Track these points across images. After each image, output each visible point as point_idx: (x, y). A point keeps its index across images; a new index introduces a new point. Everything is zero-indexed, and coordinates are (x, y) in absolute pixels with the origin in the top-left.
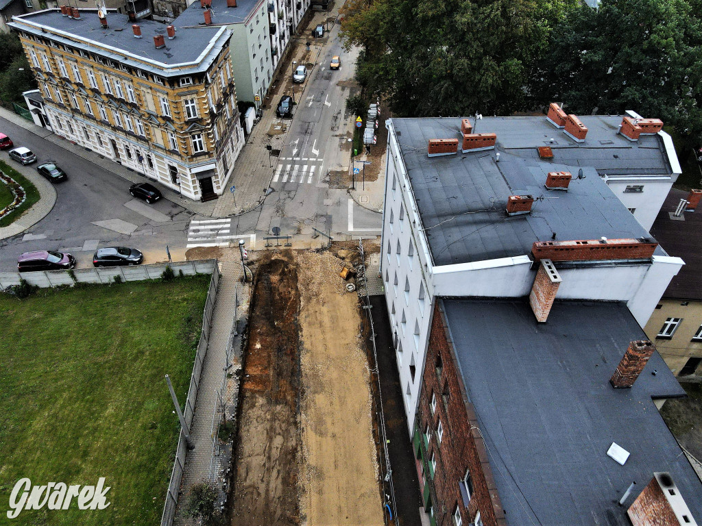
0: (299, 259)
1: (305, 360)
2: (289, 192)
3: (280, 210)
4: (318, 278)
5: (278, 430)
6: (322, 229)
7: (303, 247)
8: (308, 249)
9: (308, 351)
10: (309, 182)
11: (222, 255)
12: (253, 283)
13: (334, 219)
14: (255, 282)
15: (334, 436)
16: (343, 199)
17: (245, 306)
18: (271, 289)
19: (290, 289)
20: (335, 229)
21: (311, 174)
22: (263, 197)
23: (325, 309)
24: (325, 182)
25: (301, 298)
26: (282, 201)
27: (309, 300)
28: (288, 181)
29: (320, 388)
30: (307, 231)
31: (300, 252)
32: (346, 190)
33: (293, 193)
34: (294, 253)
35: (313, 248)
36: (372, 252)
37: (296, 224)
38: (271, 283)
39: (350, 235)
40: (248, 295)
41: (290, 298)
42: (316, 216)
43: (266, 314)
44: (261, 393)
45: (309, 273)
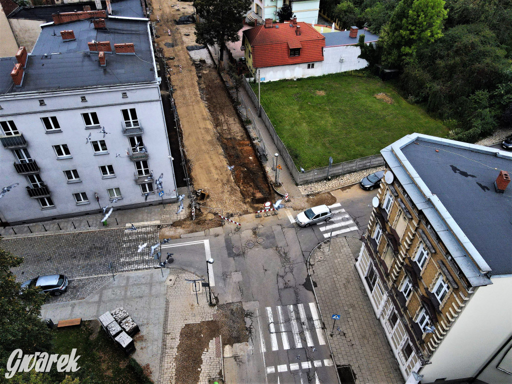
0: (245, 207)
1: (221, 151)
2: (286, 287)
3: (284, 257)
4: (226, 196)
5: (226, 131)
6: (234, 237)
7: (245, 216)
8: (241, 215)
9: (221, 154)
10: (269, 309)
11: (307, 202)
12: (271, 184)
13: (225, 252)
14: (270, 186)
15: (200, 128)
16: (221, 285)
17: (268, 169)
18: (257, 188)
19: (245, 189)
20: (221, 240)
21: (273, 329)
22: (310, 272)
23: (216, 177)
24: (249, 314)
25: (233, 181)
26: (287, 270)
27: (228, 181)
28: (295, 305)
29: (210, 142)
30: (247, 234)
31: (246, 212)
32: (221, 303)
33: (281, 285)
34: (250, 210)
35: (236, 218)
36: (185, 220)
37: (260, 240)
38: (260, 192)
39: (206, 236)
40: (270, 176)
41: (242, 184)
42: (244, 253)
43: (255, 174)
44: (239, 140)
45: (234, 198)
